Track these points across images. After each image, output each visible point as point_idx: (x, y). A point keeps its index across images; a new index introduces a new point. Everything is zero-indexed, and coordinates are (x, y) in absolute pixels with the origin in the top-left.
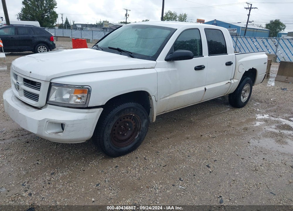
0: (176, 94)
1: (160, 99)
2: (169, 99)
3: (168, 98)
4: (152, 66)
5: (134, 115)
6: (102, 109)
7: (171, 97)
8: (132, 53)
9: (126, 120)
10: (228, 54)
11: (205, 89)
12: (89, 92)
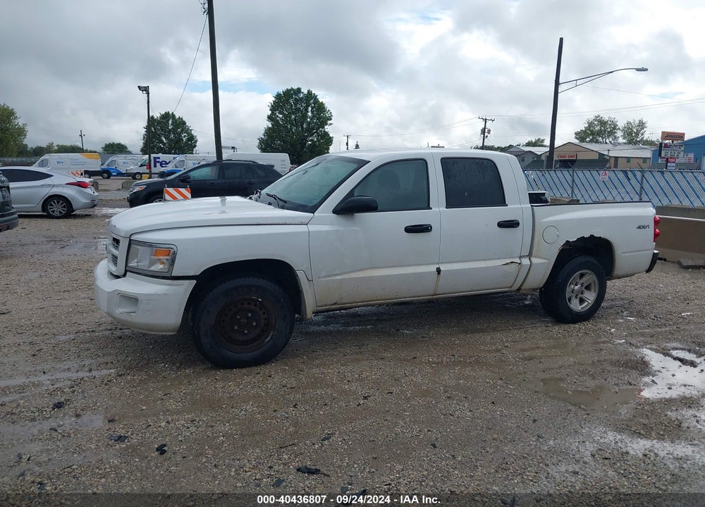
0: (360, 272)
1: (319, 278)
2: (341, 280)
3: (339, 277)
4: (303, 221)
5: (260, 300)
6: (194, 282)
7: (346, 276)
8: (286, 202)
9: (246, 306)
10: (507, 205)
11: (439, 271)
12: (175, 254)
